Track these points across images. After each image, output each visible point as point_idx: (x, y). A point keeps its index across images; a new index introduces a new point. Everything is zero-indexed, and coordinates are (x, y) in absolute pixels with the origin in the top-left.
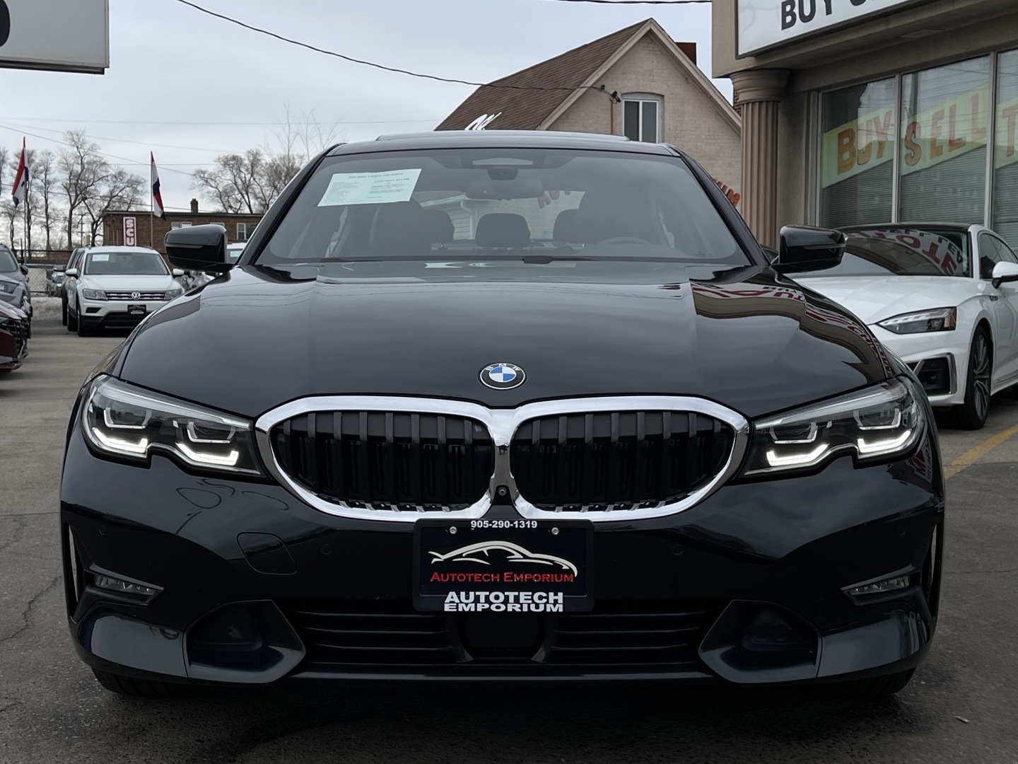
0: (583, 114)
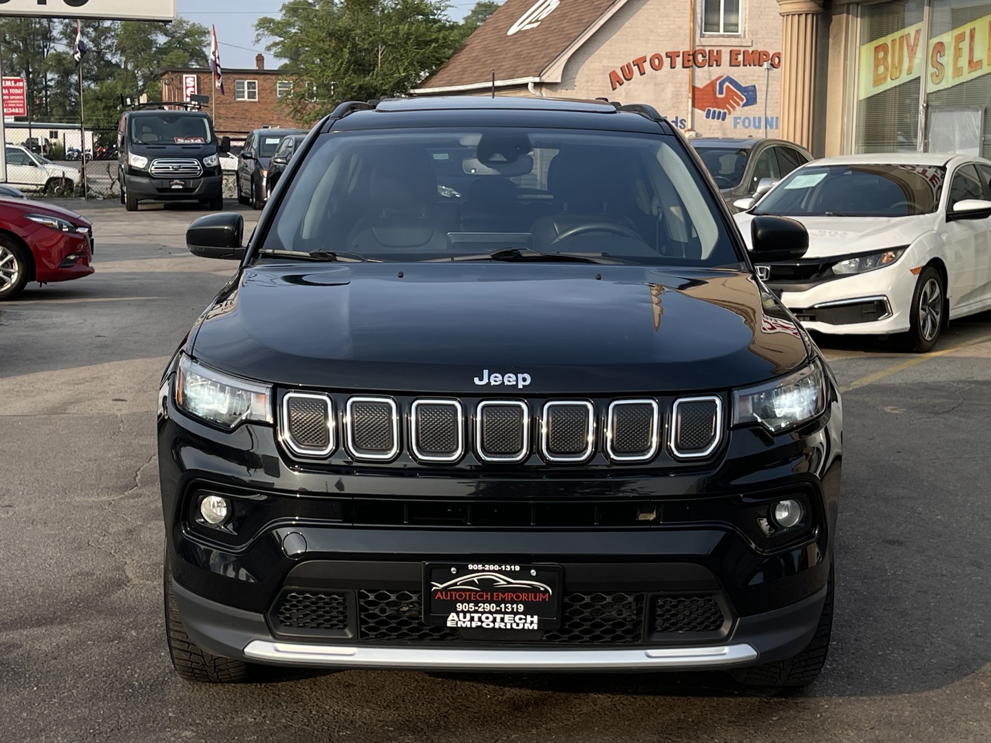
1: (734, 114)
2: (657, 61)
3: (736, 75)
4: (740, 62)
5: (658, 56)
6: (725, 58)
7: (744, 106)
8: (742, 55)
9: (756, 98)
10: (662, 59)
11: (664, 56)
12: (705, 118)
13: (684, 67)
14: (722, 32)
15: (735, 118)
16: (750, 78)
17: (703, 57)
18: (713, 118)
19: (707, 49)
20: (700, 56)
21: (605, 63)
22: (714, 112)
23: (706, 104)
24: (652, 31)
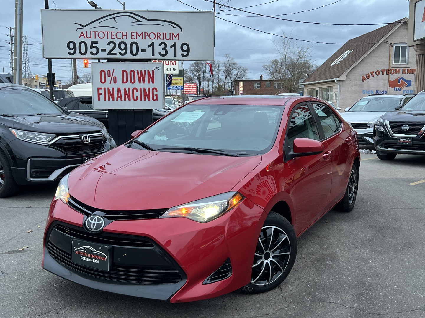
0: (379, 51)
1: (404, 89)
2: (378, 73)
3: (404, 77)
4: (406, 73)
5: (378, 71)
6: (401, 71)
7: (407, 87)
8: (407, 70)
9: (411, 84)
10: (379, 72)
11: (380, 71)
12: (393, 90)
13: (387, 74)
14: (400, 63)
15: (404, 90)
16: (409, 78)
17: (393, 71)
18: (396, 90)
19: (395, 69)
20: (392, 71)
21: (361, 73)
22: (397, 88)
23: (394, 86)
24: (376, 63)
